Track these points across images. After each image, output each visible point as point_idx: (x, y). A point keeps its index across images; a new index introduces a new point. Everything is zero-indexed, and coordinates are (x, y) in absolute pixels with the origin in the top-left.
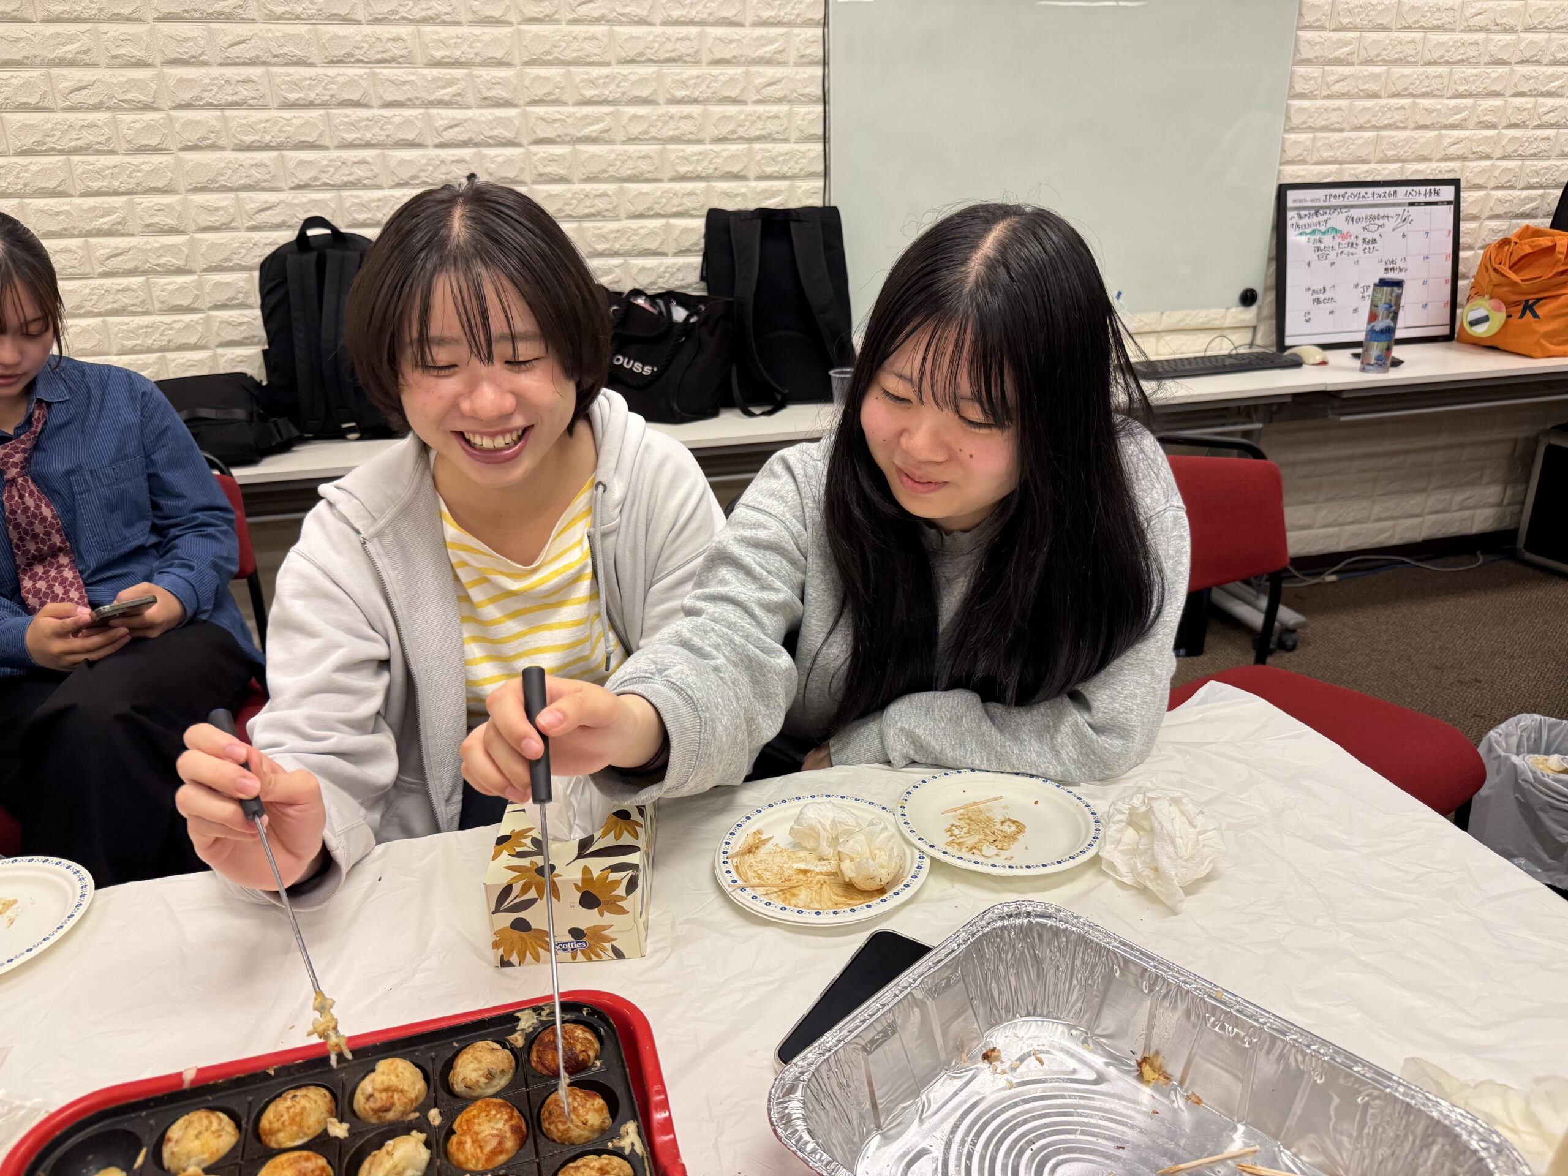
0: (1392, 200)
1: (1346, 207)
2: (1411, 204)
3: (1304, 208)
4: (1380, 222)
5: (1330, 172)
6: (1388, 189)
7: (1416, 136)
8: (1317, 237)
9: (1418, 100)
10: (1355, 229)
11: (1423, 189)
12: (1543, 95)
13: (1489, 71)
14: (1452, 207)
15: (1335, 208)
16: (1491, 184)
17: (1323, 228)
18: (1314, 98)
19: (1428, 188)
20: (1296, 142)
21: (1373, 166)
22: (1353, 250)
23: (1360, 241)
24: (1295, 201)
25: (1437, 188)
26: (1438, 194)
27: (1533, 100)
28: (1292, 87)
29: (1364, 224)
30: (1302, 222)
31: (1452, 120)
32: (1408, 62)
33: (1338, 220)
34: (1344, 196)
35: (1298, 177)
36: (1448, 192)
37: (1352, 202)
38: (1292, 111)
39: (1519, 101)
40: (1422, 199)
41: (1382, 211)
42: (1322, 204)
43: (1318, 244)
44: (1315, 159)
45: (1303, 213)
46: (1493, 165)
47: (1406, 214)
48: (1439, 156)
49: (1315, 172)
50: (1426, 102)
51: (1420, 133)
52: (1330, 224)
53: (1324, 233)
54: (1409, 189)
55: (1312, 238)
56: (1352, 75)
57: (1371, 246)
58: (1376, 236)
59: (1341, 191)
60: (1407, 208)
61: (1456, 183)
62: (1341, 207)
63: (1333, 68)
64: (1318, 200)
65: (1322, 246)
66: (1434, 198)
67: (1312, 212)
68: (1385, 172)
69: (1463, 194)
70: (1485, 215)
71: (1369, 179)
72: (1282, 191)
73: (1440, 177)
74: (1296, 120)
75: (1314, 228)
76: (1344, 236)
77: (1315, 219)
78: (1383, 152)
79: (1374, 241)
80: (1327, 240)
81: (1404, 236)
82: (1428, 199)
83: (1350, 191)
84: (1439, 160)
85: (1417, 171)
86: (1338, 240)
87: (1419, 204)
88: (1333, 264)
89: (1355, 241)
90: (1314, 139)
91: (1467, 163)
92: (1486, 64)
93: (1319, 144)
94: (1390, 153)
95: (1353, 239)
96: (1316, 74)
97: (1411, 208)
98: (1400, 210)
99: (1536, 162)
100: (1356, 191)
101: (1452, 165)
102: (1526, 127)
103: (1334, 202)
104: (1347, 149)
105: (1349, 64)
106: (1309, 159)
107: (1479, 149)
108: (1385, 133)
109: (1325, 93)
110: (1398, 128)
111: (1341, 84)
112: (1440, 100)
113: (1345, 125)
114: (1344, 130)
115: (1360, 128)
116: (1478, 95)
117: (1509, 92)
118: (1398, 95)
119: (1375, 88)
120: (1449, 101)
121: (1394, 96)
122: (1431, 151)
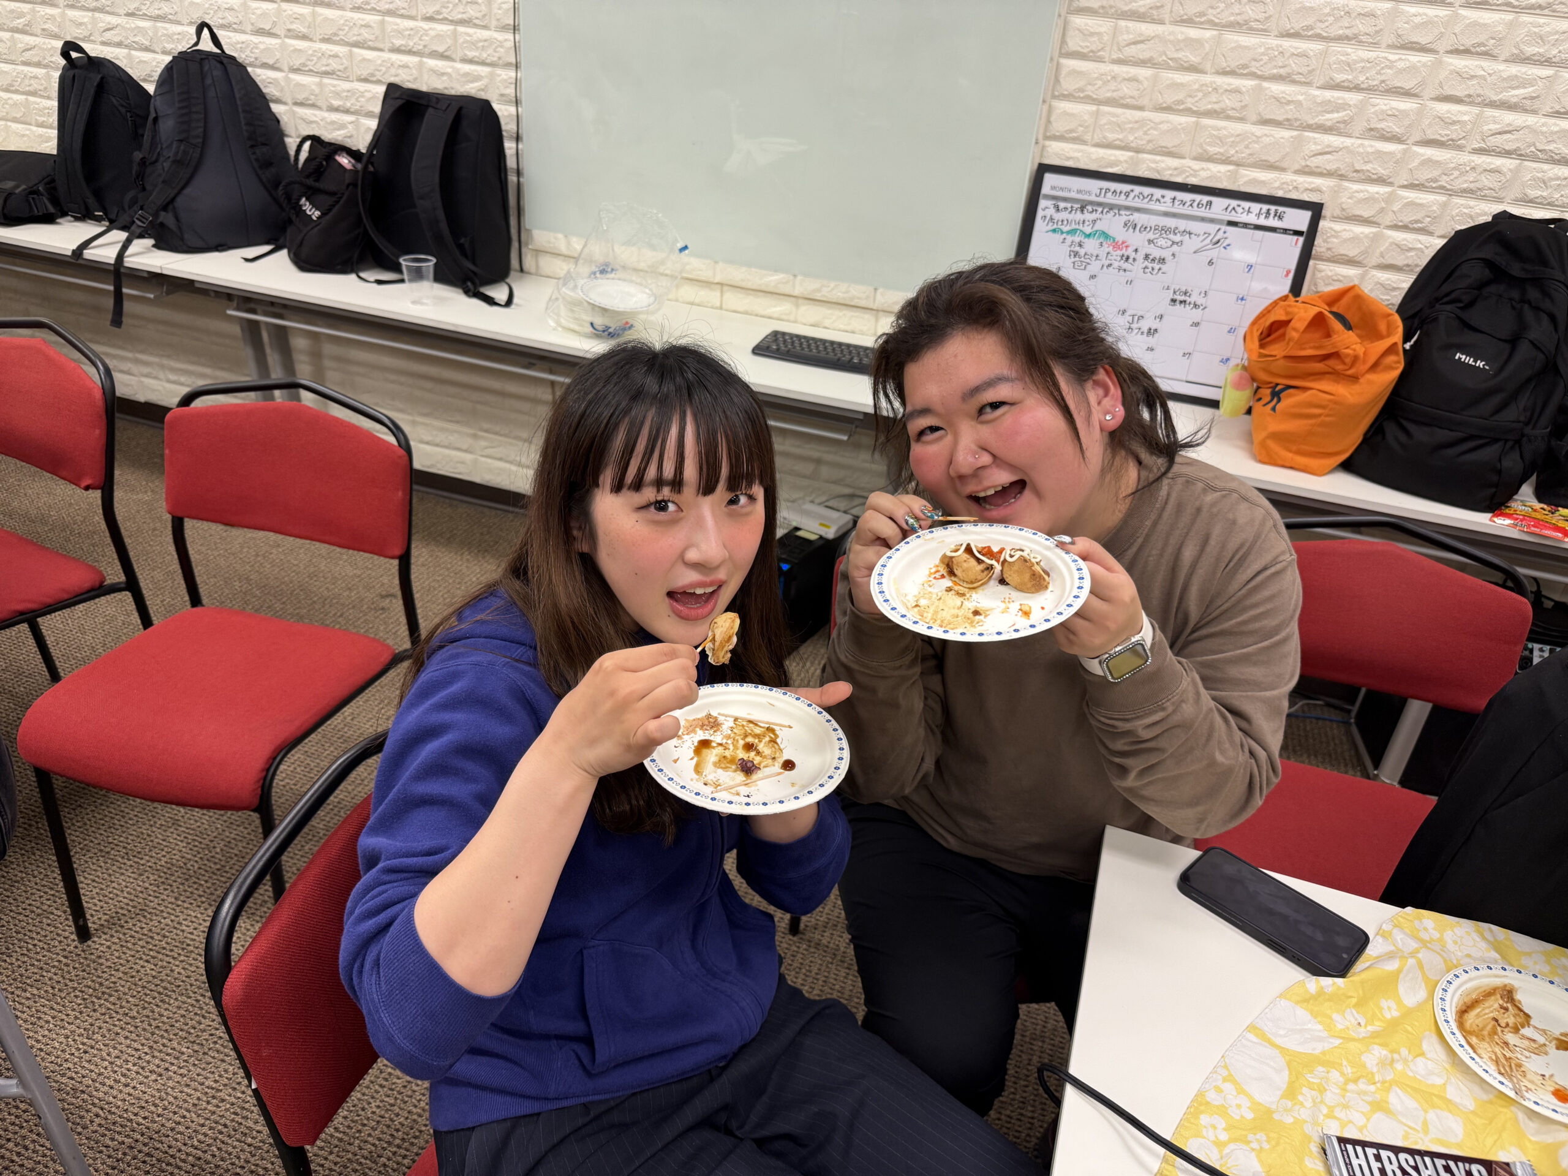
0: (1202, 212)
1: (1127, 208)
2: (1231, 223)
3: (1065, 199)
4: (1177, 238)
5: (1119, 162)
6: (1198, 197)
7: (1258, 134)
8: (1077, 239)
9: (1266, 84)
10: (1137, 240)
11: (1256, 207)
12: (1492, 105)
13: (1392, 57)
14: (1301, 239)
15: (1111, 207)
16: (1388, 219)
17: (1088, 230)
18: (1100, 60)
19: (1265, 207)
20: (1065, 113)
21: (1188, 162)
22: (1126, 266)
23: (1140, 256)
24: (1053, 188)
25: (1281, 209)
26: (1280, 218)
27: (1476, 110)
28: (1063, 42)
29: (1151, 236)
30: (1058, 216)
31: (1321, 119)
32: (1251, 29)
33: (1112, 224)
34: (1127, 194)
35: (1068, 159)
36: (1300, 219)
37: (1138, 203)
38: (1064, 72)
39: (1443, 108)
40: (1252, 219)
41: (1182, 224)
42: (1093, 198)
43: (1077, 249)
44: (1096, 140)
45: (1062, 205)
46: (1391, 193)
47: (1220, 235)
48: (1297, 167)
49: (1094, 157)
50: (1276, 88)
51: (1266, 129)
52: (1099, 226)
53: (1088, 236)
54: (1234, 203)
55: (1069, 239)
56: (1157, 36)
57: (1157, 266)
58: (1166, 254)
59: (1126, 187)
60: (1224, 228)
61: (1316, 210)
62: (1120, 208)
63: (1129, 24)
64: (1089, 193)
65: (1082, 252)
66: (1272, 222)
67: (1076, 206)
68: (1203, 174)
69: (1322, 224)
70: (1375, 260)
71: (1179, 180)
72: (1043, 169)
73: (1294, 196)
74: (1068, 85)
75: (1074, 226)
76: (1117, 246)
77: (1079, 216)
78: (1201, 146)
79: (1162, 261)
80: (1091, 246)
81: (1211, 263)
82: (1262, 221)
83: (1138, 189)
84: (1298, 172)
86: (1107, 248)
87: (1245, 225)
88: (1093, 277)
89: (1133, 255)
90: (1097, 114)
91: (1346, 184)
92: (1389, 46)
93: (1103, 121)
94: (1212, 150)
95: (1130, 252)
96: (1102, 30)
97: (1231, 229)
98: (1212, 228)
99: (1472, 203)
100: (1147, 190)
101: (1318, 181)
102: (1460, 148)
103: (1110, 199)
104: (1145, 133)
105: (1154, 21)
106: (1088, 137)
107: (1368, 167)
108: (1206, 121)
109: (1115, 56)
110: (1228, 118)
111: (1140, 46)
112: (1303, 89)
113: (1145, 101)
114: (1141, 108)
115: (1168, 109)
116: (1370, 89)
117: (1430, 92)
118: (1232, 73)
119: (1194, 59)
120: (1317, 92)
121: (1225, 73)
122: (1283, 158)
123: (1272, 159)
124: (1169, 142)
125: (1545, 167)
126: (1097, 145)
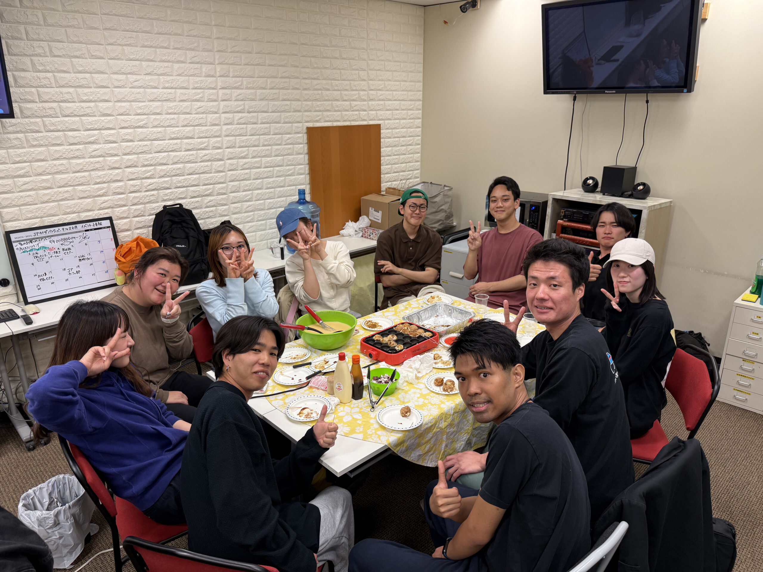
0: (75, 230)
1: (48, 237)
2: (86, 231)
3: (23, 241)
4: (71, 240)
5: (37, 223)
6: (71, 226)
7: (81, 202)
8: (35, 252)
9: (76, 187)
10: (56, 245)
11: (92, 223)
12: (143, 178)
13: (110, 172)
14: (111, 229)
15: (42, 238)
16: (131, 215)
17: (37, 248)
18: (13, 192)
19: (95, 223)
20: (7, 213)
21: (61, 216)
22: (57, 255)
23: (61, 250)
24: (15, 238)
25: (100, 222)
26: (101, 224)
27: (140, 181)
29: (61, 242)
30: (23, 247)
31: (98, 193)
32: (63, 173)
33: (45, 243)
34: (46, 232)
35: (16, 227)
36: (107, 223)
37: (51, 234)
39: (131, 182)
40: (92, 227)
41: (70, 236)
42: (33, 237)
43: (36, 255)
44: (24, 218)
45: (22, 243)
46: (129, 208)
47: (85, 235)
48: (98, 208)
49: (26, 224)
50: (80, 188)
51: (83, 200)
52: (40, 245)
53: (38, 249)
54: (84, 224)
55: (31, 253)
56: (32, 181)
57: (68, 252)
58: (70, 246)
59: (44, 230)
60: (85, 233)
61: (110, 219)
62: (45, 237)
63: (19, 179)
64: (31, 236)
65: (39, 255)
66: (99, 226)
67: (28, 241)
68: (68, 219)
69: (114, 222)
70: (133, 228)
71: (61, 223)
72: (7, 234)
73: (101, 217)
74: (4, 203)
75: (31, 248)
76: (51, 249)
77: (31, 244)
78: (63, 210)
79: (69, 249)
80: (41, 252)
81: (86, 244)
82: (96, 227)
83: (48, 230)
84: (98, 210)
85: (86, 216)
86: (47, 252)
87: (91, 230)
88: (47, 262)
89: (58, 251)
90: (20, 210)
91: (115, 209)
92: (108, 169)
93: (24, 211)
94: (68, 210)
95: (56, 250)
96: (9, 183)
97: (86, 232)
98: (81, 234)
99: (151, 205)
100: (52, 229)
101: (106, 211)
102: (141, 192)
103: (40, 235)
104: (42, 211)
105: (27, 177)
106: (20, 218)
107: (119, 203)
108: (61, 203)
109: (18, 190)
110: (68, 200)
111: (26, 185)
112: (89, 186)
113: (37, 202)
114: (36, 204)
115: (46, 202)
116: (108, 182)
117: (125, 179)
118: (63, 186)
119: (48, 185)
120: (93, 186)
121: (60, 187)
122: (92, 207)
123: (89, 208)
124: (52, 212)
125: (165, 191)
126: (25, 220)
